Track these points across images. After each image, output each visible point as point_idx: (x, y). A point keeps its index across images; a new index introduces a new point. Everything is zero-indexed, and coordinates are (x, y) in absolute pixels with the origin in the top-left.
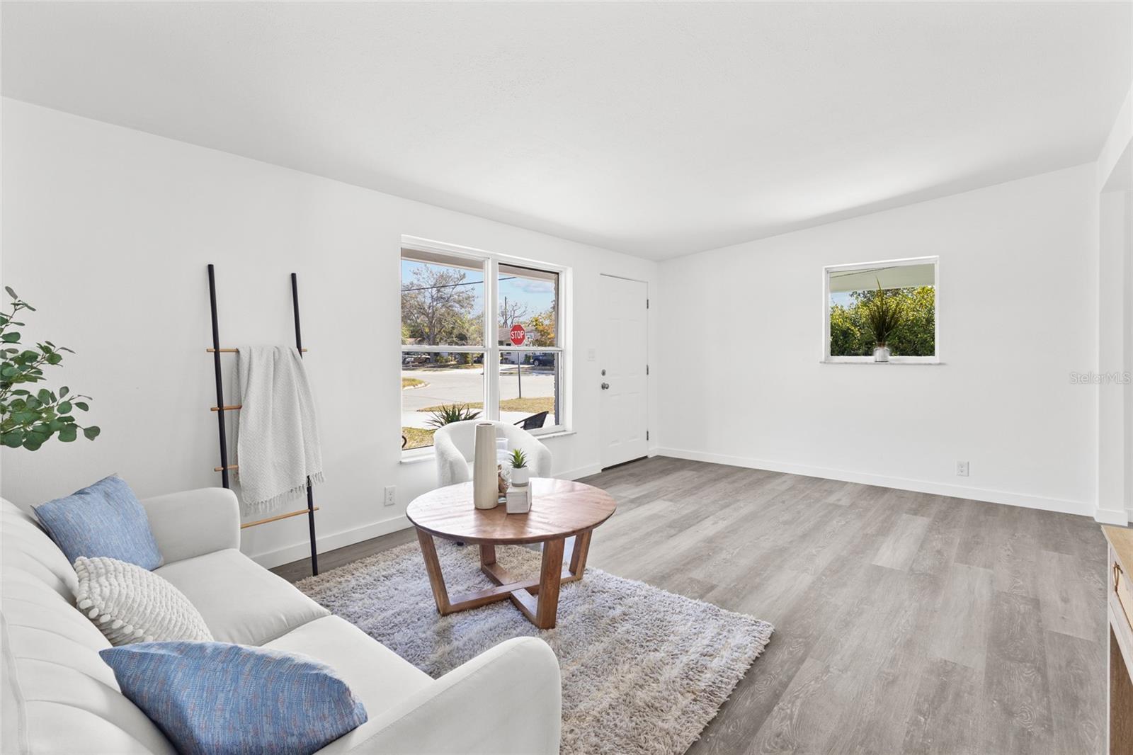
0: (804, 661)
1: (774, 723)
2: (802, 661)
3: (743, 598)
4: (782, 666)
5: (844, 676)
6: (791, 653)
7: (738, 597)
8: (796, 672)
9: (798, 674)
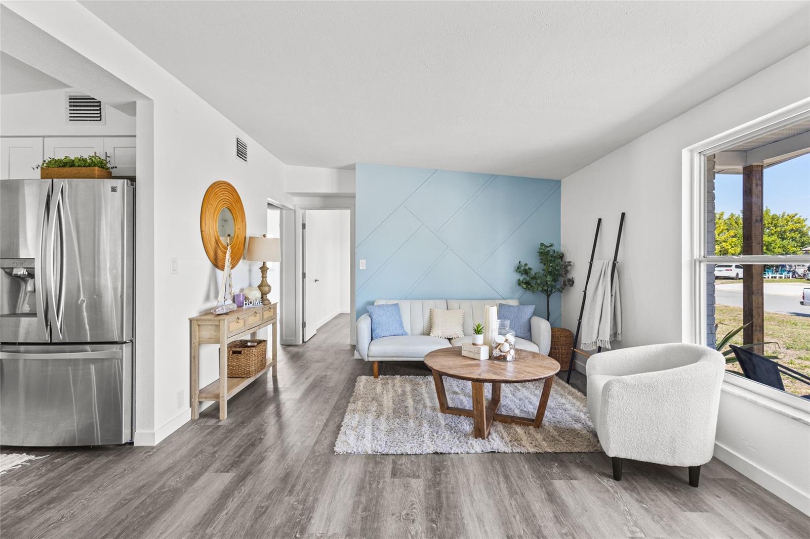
0: (315, 443)
1: (324, 418)
2: (316, 443)
3: (366, 472)
4: (326, 437)
5: (294, 443)
6: (323, 445)
7: (370, 473)
8: (318, 437)
9: (317, 436)
